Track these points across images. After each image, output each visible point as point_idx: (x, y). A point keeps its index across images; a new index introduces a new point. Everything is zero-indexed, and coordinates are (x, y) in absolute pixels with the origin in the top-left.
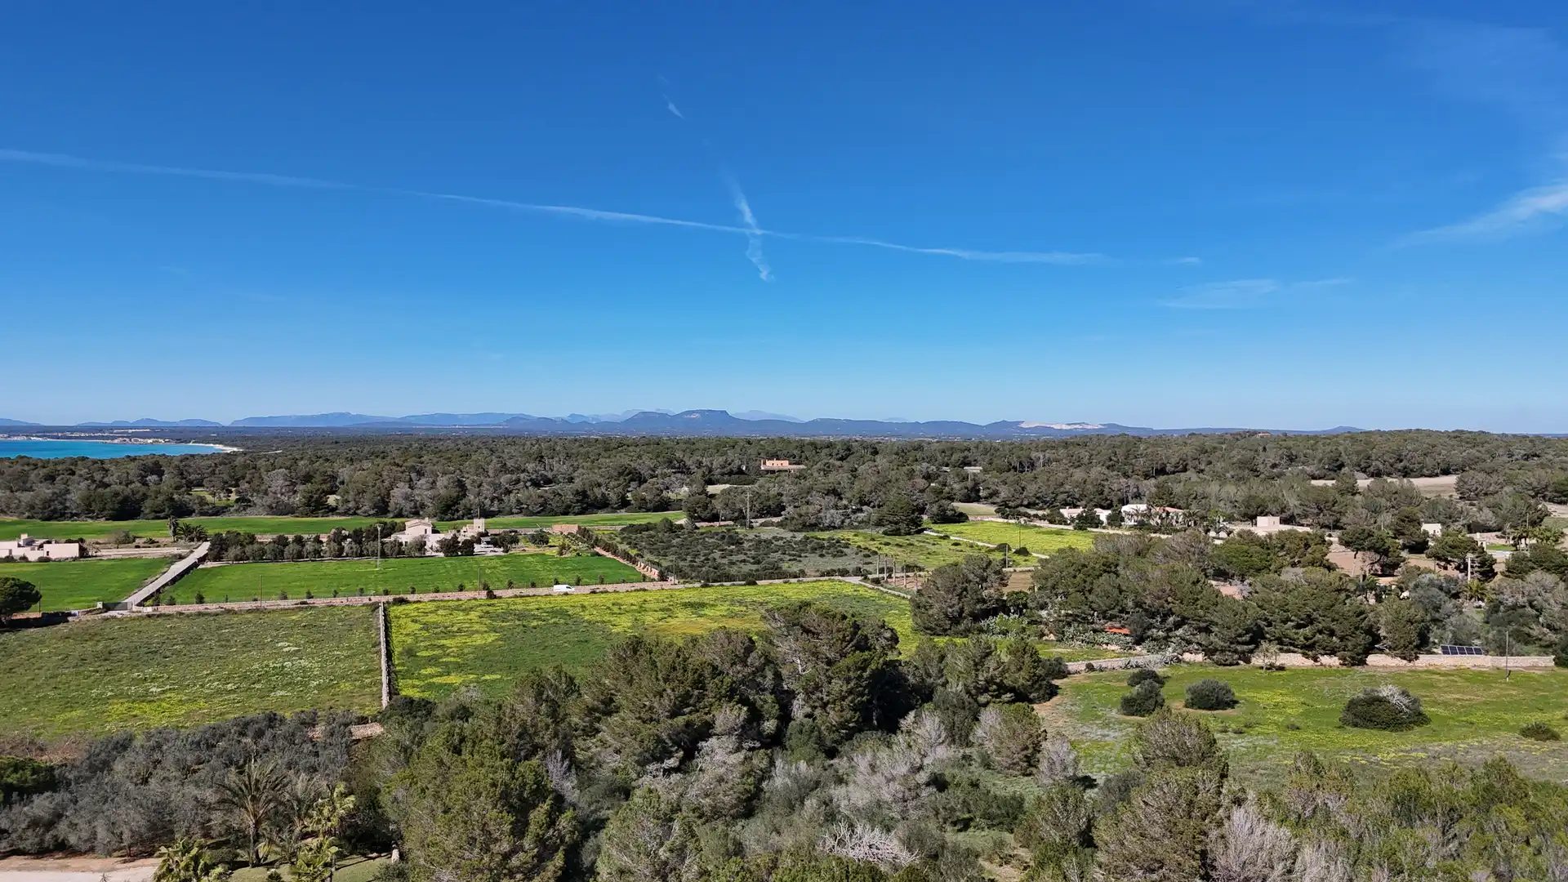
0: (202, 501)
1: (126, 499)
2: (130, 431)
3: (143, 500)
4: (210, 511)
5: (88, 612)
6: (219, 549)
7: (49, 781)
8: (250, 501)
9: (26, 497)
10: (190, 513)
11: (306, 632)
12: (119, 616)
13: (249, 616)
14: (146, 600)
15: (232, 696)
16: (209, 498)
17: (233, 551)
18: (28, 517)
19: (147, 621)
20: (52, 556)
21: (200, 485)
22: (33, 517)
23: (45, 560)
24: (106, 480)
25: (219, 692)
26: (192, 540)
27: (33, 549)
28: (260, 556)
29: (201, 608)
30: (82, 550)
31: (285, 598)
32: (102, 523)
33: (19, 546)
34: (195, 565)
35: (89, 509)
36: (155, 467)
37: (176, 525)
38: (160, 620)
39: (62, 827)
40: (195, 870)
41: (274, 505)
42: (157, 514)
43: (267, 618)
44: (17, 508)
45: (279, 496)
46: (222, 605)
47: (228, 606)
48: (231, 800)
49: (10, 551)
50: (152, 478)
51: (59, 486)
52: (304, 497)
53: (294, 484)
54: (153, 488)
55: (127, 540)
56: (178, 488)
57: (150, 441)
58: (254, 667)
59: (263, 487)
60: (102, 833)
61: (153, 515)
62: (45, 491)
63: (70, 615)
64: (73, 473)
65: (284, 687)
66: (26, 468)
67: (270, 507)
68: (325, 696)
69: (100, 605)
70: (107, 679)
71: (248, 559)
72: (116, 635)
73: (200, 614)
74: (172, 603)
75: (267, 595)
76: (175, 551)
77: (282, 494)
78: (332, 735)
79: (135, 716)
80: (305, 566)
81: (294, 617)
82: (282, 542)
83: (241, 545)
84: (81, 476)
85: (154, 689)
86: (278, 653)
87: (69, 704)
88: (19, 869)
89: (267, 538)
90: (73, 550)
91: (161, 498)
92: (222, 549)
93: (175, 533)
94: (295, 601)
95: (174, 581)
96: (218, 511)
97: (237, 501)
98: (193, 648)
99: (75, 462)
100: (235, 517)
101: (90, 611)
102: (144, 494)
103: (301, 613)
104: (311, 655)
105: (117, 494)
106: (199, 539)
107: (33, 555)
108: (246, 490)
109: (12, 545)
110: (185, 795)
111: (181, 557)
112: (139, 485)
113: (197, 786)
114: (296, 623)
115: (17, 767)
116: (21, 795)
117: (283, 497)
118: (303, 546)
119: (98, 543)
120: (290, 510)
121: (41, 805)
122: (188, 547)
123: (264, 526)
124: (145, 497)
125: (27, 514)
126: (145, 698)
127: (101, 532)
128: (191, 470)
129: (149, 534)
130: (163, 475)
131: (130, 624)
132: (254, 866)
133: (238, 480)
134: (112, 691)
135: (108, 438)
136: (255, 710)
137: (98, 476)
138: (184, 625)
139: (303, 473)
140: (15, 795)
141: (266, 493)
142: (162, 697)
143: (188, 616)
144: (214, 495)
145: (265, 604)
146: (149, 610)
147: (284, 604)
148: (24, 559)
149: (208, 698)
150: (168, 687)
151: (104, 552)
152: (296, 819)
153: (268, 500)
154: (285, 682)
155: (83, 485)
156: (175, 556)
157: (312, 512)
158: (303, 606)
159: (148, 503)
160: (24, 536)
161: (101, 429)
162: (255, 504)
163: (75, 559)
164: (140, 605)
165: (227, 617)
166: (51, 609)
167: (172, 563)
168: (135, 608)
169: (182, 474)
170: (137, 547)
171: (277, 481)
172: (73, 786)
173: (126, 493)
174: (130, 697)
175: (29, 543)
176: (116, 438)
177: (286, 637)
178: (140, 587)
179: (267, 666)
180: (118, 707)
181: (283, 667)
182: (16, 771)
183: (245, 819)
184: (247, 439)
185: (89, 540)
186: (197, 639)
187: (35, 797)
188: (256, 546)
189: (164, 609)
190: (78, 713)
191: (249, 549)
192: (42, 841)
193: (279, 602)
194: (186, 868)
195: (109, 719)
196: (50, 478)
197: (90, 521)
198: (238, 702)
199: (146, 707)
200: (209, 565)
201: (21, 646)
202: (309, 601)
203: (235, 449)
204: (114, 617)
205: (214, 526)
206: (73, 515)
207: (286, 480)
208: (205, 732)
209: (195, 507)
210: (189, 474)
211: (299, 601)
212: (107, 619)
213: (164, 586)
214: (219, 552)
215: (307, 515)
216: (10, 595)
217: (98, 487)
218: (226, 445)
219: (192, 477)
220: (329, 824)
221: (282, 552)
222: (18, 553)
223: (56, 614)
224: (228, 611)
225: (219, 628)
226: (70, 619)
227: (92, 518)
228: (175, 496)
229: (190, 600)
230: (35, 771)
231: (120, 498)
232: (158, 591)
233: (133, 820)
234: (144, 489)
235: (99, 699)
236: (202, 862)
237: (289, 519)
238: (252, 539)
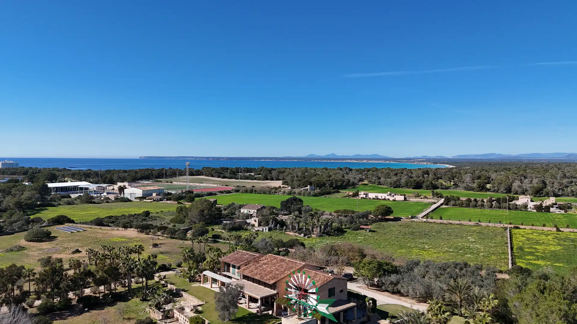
0: (442, 185)
1: (418, 182)
2: (419, 160)
3: (423, 183)
4: (444, 188)
5: (406, 218)
6: (447, 201)
7: (395, 271)
8: (458, 185)
9: (389, 180)
10: (438, 188)
11: (478, 234)
12: (416, 221)
13: (457, 226)
14: (424, 216)
15: (452, 254)
16: (444, 183)
17: (452, 202)
18: (390, 187)
19: (424, 224)
20: (396, 199)
21: (441, 179)
22: (391, 187)
23: (394, 200)
24: (412, 176)
25: (447, 251)
26: (438, 197)
27: (391, 197)
28: (461, 205)
29: (441, 221)
30: (405, 198)
31: (470, 221)
32: (411, 190)
33: (387, 195)
34: (439, 206)
35: (407, 185)
36: (427, 172)
37: (433, 192)
38: (428, 224)
39: (399, 286)
40: (440, 312)
41: (466, 187)
42: (427, 188)
43: (464, 228)
44: (387, 183)
45: (468, 183)
46: (448, 221)
47: (450, 221)
48: (452, 290)
49: (385, 197)
50: (426, 176)
51: (398, 177)
52: (477, 184)
53: (474, 180)
54: (426, 179)
55: (418, 196)
56: (434, 179)
57: (425, 163)
58: (459, 245)
59: (463, 180)
60: (410, 291)
61: (425, 188)
62: (395, 179)
63: (401, 218)
64: (402, 173)
65: (471, 253)
66: (389, 171)
67: (465, 187)
68: (485, 260)
69: (410, 216)
70: (412, 241)
71: (457, 205)
72: (415, 227)
73: (441, 223)
74: (432, 218)
75: (464, 219)
76: (433, 201)
77: (469, 183)
78: (489, 275)
79: (421, 255)
80: (478, 210)
81: (473, 229)
82: (469, 200)
83: (455, 200)
84: (405, 174)
85: (426, 247)
86: (468, 241)
87: (401, 247)
88: (387, 296)
89: (464, 199)
90: (402, 198)
91: (429, 183)
92: (448, 201)
93: (433, 195)
94: (474, 223)
95: (433, 211)
96: (447, 188)
97: (453, 185)
98: (439, 235)
99: (403, 170)
100: (453, 190)
101: (407, 218)
102: (423, 181)
103: (476, 227)
104: (480, 244)
105: (415, 180)
106: (441, 197)
107: (391, 199)
108: (456, 181)
109: (386, 195)
110: (437, 285)
111: (435, 203)
112: (422, 178)
113: (440, 283)
114: (475, 231)
115: (387, 264)
116: (388, 273)
117: (470, 184)
118: (477, 202)
119: (409, 196)
120: (472, 189)
121: (393, 278)
122: (437, 200)
123: (463, 194)
124: (424, 182)
125: (390, 186)
126: (423, 249)
127: (410, 193)
128: (438, 173)
129: (425, 194)
130: (429, 174)
131: (419, 224)
132: (460, 316)
133: (454, 177)
134: (414, 245)
135: (412, 162)
136: (460, 260)
137: (410, 174)
138: (436, 226)
139: (477, 176)
140: (386, 272)
141: (463, 182)
142: (429, 250)
143: (437, 223)
144: (446, 182)
145: (463, 222)
146: (425, 220)
147: (470, 223)
148: (389, 199)
149: (444, 253)
150: (431, 247)
151: (411, 199)
152: (475, 303)
153: (464, 185)
154: (470, 252)
155: (406, 177)
156: (433, 202)
157: (481, 190)
158: (477, 225)
159: (425, 184)
160: (389, 192)
161: (411, 159)
162: (460, 186)
163: (403, 201)
164: (422, 218)
165: (450, 225)
166: (396, 216)
167: (432, 205)
168: (420, 219)
169: (435, 175)
170: (421, 198)
171: (467, 178)
172: (402, 274)
173: (418, 181)
174: (419, 248)
175: (390, 195)
176: (415, 162)
177: (471, 235)
178: (422, 212)
179: (464, 245)
180: (415, 251)
181: (470, 246)
182: (386, 265)
183: (456, 298)
184: (456, 163)
185: (407, 195)
186: (440, 232)
187: (392, 274)
188: (460, 201)
189: (429, 220)
190: (403, 251)
191: (457, 202)
192: (393, 289)
193: (468, 222)
194: (437, 310)
195: (413, 254)
196: (396, 175)
197: (407, 189)
198: (454, 256)
199: (424, 252)
200: (444, 206)
201: (388, 226)
202: (480, 223)
203: (453, 166)
204: (414, 221)
205: (445, 193)
206: (402, 187)
207: (471, 178)
208: (443, 264)
209: (439, 186)
210: (438, 175)
211: (475, 223)
212: (412, 221)
213: (429, 212)
214: (447, 202)
215: (478, 191)
216: (385, 210)
217: (410, 178)
218: (450, 165)
219: (439, 176)
220: (488, 308)
221: (469, 204)
222: (387, 197)
223: (397, 218)
224: (450, 223)
225: (447, 229)
226: (401, 220)
227: (408, 188)
228: (433, 182)
229: (438, 218)
230: (392, 266)
231: (416, 182)
232: (428, 214)
233: (420, 290)
234: (423, 179)
235: (410, 247)
236: (442, 309)
237: (472, 192)
238: (459, 199)
